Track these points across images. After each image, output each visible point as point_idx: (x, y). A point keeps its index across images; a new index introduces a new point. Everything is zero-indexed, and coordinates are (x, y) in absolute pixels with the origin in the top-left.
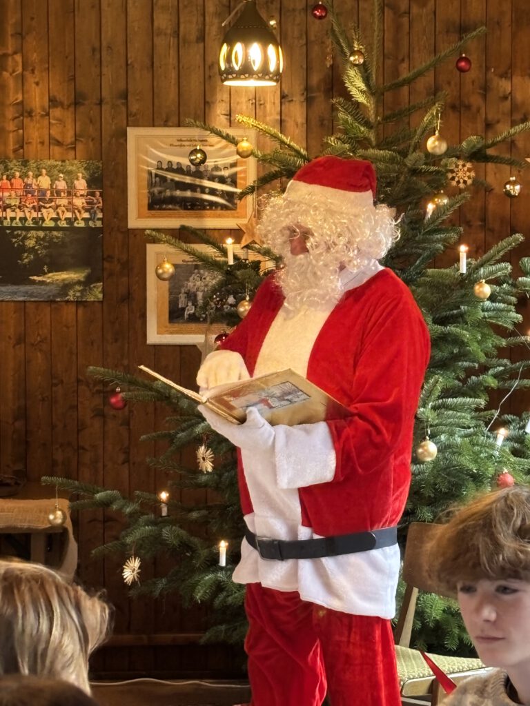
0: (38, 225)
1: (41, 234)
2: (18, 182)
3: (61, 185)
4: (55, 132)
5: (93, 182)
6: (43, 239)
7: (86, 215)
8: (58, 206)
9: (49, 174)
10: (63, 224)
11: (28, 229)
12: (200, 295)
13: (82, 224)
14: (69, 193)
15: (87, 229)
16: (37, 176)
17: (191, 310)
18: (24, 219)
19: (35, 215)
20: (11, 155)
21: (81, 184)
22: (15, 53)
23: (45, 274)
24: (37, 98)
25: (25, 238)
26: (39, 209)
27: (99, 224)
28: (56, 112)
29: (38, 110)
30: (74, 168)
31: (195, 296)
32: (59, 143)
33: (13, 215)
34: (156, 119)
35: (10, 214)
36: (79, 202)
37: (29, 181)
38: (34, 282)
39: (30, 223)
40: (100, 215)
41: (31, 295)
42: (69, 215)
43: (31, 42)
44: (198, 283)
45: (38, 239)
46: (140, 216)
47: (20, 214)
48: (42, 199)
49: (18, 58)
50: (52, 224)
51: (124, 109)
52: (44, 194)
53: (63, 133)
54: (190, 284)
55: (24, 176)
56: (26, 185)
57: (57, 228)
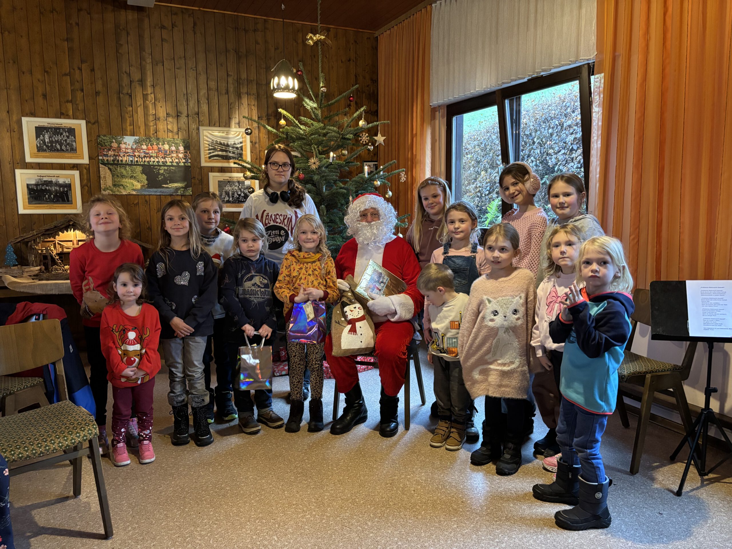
0: (164, 164)
1: (166, 168)
2: (155, 147)
3: (173, 148)
4: (169, 127)
5: (185, 148)
6: (167, 170)
7: (184, 161)
8: (172, 157)
9: (168, 144)
10: (175, 164)
11: (161, 166)
12: (230, 192)
13: (183, 164)
14: (177, 152)
15: (185, 166)
16: (163, 145)
17: (227, 199)
18: (158, 162)
19: (163, 160)
20: (152, 136)
21: (181, 148)
22: (151, 93)
23: (168, 184)
24: (162, 112)
25: (159, 169)
26: (164, 158)
27: (189, 164)
28: (170, 119)
29: (162, 118)
30: (178, 142)
31: (229, 193)
32: (172, 132)
33: (154, 160)
34: (211, 124)
35: (152, 159)
36: (181, 155)
37: (160, 147)
38: (164, 187)
39: (161, 164)
40: (190, 161)
41: (163, 193)
42: (177, 160)
43: (157, 89)
44: (230, 188)
45: (165, 170)
46: (206, 161)
47: (157, 160)
48: (166, 154)
49: (153, 95)
50: (170, 164)
51: (197, 119)
52: (167, 152)
53: (173, 128)
54: (227, 188)
55: (158, 144)
56: (159, 148)
57: (172, 166)
